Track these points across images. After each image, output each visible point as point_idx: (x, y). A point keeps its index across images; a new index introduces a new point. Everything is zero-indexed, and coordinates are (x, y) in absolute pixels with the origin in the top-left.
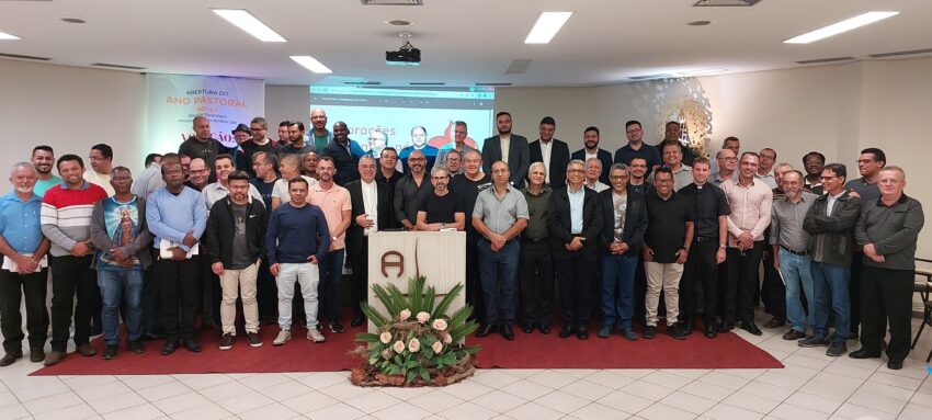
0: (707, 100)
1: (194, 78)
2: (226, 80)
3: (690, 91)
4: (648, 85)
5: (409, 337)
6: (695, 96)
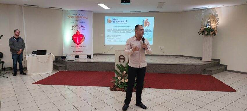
0: (217, 15)
1: (75, 11)
2: (83, 12)
3: (212, 12)
4: (199, 11)
5: (125, 78)
6: (214, 13)
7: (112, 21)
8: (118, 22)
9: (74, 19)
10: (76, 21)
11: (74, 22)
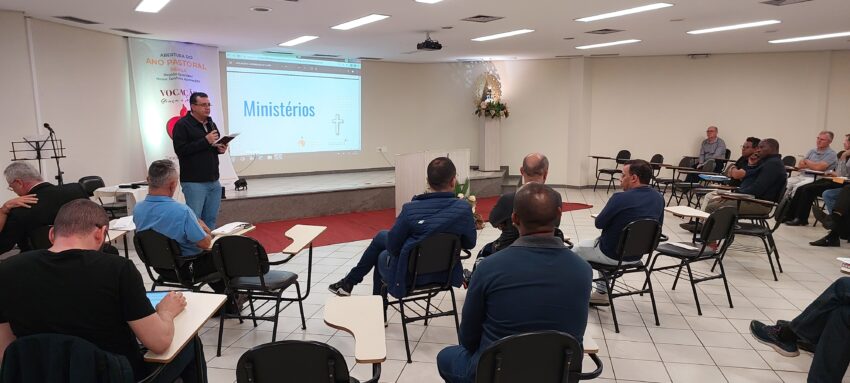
1: (166, 43)
2: (190, 46)
3: (488, 69)
9: (165, 68)
10: (173, 76)
11: (167, 77)
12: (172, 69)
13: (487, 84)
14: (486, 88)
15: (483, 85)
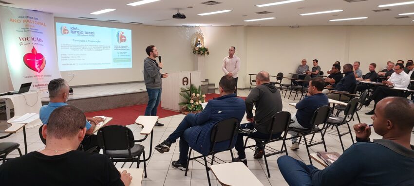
0: (202, 34)
1: (22, 10)
2: (37, 13)
3: (197, 30)
6: (199, 32)
7: (70, 32)
8: (80, 33)
9: (22, 25)
10: (27, 29)
11: (23, 30)
12: (26, 26)
13: (197, 38)
14: (197, 40)
15: (195, 39)
